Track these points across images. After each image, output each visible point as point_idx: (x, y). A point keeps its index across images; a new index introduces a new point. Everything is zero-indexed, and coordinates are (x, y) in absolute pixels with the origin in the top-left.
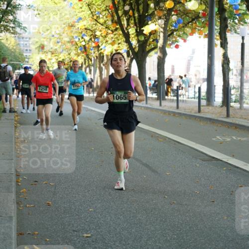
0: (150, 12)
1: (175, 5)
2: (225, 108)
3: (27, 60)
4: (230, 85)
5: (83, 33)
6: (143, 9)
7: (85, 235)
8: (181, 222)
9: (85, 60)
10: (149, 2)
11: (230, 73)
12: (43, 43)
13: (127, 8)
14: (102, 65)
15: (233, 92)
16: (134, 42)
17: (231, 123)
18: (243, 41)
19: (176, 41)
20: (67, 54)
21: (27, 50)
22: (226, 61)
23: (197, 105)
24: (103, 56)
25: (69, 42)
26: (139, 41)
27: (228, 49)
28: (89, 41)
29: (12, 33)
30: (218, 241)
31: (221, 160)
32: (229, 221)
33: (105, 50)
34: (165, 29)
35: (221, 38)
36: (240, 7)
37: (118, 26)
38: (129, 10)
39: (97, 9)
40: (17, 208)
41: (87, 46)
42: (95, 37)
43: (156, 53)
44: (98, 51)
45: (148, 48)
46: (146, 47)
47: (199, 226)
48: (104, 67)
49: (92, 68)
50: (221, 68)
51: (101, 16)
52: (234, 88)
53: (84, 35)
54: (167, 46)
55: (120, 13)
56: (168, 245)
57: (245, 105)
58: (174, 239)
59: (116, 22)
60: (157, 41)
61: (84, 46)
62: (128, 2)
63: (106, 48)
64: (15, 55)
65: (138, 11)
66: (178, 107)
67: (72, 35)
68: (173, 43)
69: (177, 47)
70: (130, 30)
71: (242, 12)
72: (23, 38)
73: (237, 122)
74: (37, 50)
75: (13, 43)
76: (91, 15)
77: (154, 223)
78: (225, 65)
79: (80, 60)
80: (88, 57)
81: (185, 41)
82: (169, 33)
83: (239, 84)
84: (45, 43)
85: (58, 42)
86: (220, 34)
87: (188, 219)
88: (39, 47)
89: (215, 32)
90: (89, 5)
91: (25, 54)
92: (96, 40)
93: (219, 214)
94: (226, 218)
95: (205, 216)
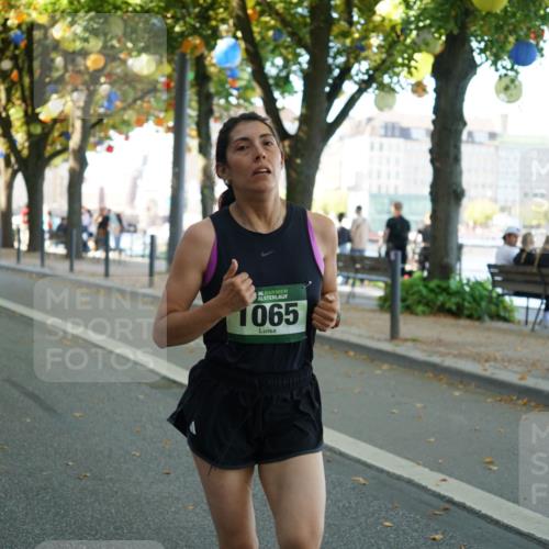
8: (99, 516)
13: (7, 65)
16: (20, 137)
19: (108, 138)
22: (208, 182)
23: (147, 270)
26: (30, 135)
32: (197, 514)
35: (200, 135)
38: (11, 71)
43: (66, 160)
45: (49, 150)
46: (44, 148)
47: (135, 526)
50: (199, 197)
54: (89, 147)
60: (66, 135)
62: (9, 53)
65: (31, 72)
66: (107, 274)
68: (100, 142)
69: (110, 149)
70: (11, 112)
71: (243, 83)
77: (41, 518)
78: (206, 191)
81: (127, 138)
82: (94, 120)
86: (198, 125)
87: (113, 511)
89: (188, 121)
93: (178, 499)
94: (191, 507)
95: (148, 503)
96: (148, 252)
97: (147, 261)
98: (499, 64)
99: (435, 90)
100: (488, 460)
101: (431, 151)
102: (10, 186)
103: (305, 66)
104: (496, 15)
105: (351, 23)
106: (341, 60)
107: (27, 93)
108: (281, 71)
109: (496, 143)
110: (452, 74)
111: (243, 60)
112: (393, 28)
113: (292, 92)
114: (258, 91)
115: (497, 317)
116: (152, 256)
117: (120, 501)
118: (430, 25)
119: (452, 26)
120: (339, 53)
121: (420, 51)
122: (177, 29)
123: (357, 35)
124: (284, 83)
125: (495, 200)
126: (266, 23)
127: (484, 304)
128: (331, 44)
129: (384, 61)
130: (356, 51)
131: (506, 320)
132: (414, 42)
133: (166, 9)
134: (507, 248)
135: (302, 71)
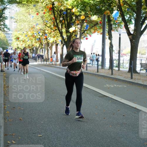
0: (73, 21)
1: (86, 17)
2: (111, 70)
3: (10, 45)
4: (113, 58)
5: (39, 31)
6: (70, 19)
7: (39, 135)
8: (88, 129)
9: (40, 45)
10: (73, 16)
11: (113, 52)
12: (18, 36)
13: (61, 19)
14: (48, 48)
15: (115, 62)
16: (65, 36)
17: (114, 78)
18: (120, 36)
19: (86, 36)
20: (30, 42)
21: (10, 40)
22: (111, 46)
23: (97, 68)
24: (49, 43)
25: (32, 36)
26: (67, 36)
27: (112, 40)
28: (42, 36)
29: (3, 31)
30: (107, 139)
31: (109, 97)
32: (112, 128)
33: (50, 40)
34: (80, 30)
35: (109, 35)
36: (118, 19)
37: (57, 28)
38: (62, 20)
39: (46, 19)
40: (4, 121)
41: (41, 38)
42: (45, 33)
44: (47, 40)
46: (71, 39)
47: (97, 131)
48: (49, 49)
49: (43, 49)
50: (109, 50)
51: (48, 23)
52: (115, 60)
53: (39, 32)
54: (82, 38)
55: (58, 21)
56: (81, 140)
57: (121, 69)
58: (85, 137)
59: (56, 26)
60: (76, 36)
61: (40, 38)
62: (62, 16)
63: (51, 39)
64: (4, 43)
65: (67, 20)
66: (87, 70)
67: (33, 32)
68: (84, 37)
69: (87, 39)
70: (63, 30)
71: (120, 21)
72: (8, 34)
73: (117, 77)
74: (15, 40)
75: (3, 36)
76: (43, 22)
77: (74, 129)
78: (111, 49)
79: (37, 45)
80: (41, 44)
81: (91, 36)
82: (82, 32)
83: (118, 58)
84: (20, 36)
85: (26, 36)
86: (108, 32)
87: (92, 127)
88: (16, 38)
89: (106, 31)
90: (42, 17)
91: (9, 42)
92: (45, 35)
93: (107, 124)
97: (96, 66)
102: (62, 48)
103: (135, 17)
106: (144, 15)
107: (66, 25)
108: (129, 18)
111: (119, 16)
114: (123, 23)
117: (93, 125)
120: (144, 13)
122: (103, 9)
124: (130, 21)
126: (126, 7)
128: (142, 11)
133: (100, 4)
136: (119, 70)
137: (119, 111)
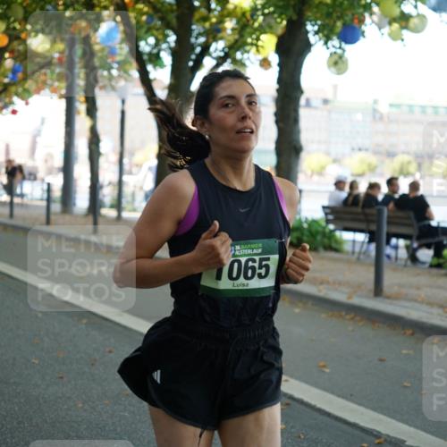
1: (11, 41)
2: (91, 218)
8: (5, 413)
11: (101, 159)
15: (106, 191)
18: (123, 107)
19: (12, 103)
22: (94, 140)
23: (44, 211)
27: (98, 119)
32: (85, 410)
35: (87, 101)
47: (34, 420)
57: (125, 214)
66: (11, 215)
68: (6, 106)
69: (14, 112)
78: (93, 146)
81: (27, 104)
87: (16, 408)
93: (69, 398)
94: (80, 405)
95: (45, 402)
96: (45, 196)
97: (44, 203)
98: (330, 43)
99: (279, 65)
100: (322, 364)
101: (276, 114)
103: (173, 45)
104: (327, 5)
105: (210, 10)
106: (202, 40)
108: (154, 48)
109: (329, 107)
110: (292, 51)
112: (244, 14)
113: (162, 66)
114: (135, 65)
115: (329, 248)
116: (49, 200)
117: (22, 400)
118: (274, 12)
119: (291, 12)
120: (200, 34)
121: (265, 33)
123: (214, 20)
124: (155, 58)
125: (328, 154)
126: (141, 10)
127: (319, 238)
128: (194, 27)
129: (236, 41)
130: (214, 33)
131: (336, 250)
132: (260, 26)
134: (338, 193)
135: (170, 48)
136: (119, 217)
137: (111, 355)
